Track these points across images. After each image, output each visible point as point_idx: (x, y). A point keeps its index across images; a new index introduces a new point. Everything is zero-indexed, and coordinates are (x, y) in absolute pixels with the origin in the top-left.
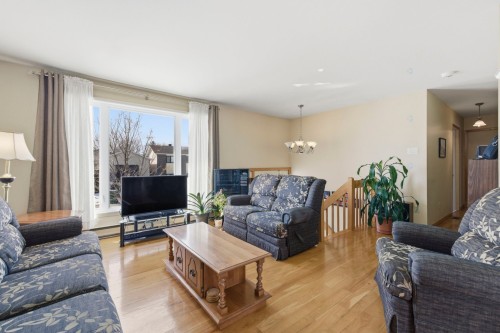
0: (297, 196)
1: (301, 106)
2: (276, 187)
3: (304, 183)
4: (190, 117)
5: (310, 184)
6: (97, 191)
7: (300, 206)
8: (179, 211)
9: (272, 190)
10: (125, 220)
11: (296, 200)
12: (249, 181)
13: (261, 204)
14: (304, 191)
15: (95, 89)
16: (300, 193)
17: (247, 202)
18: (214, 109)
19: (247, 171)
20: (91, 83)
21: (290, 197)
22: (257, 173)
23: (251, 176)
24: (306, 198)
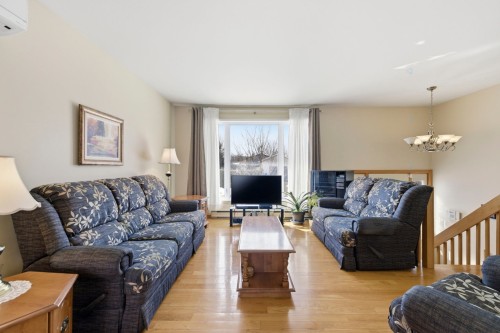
0: (386, 205)
1: (432, 89)
2: (368, 192)
3: (396, 189)
4: (290, 123)
5: (403, 191)
6: (222, 185)
7: (388, 216)
8: (274, 206)
9: (364, 195)
10: (233, 207)
11: (384, 209)
12: (347, 184)
13: (351, 209)
14: (395, 198)
15: (220, 113)
16: (389, 201)
17: (340, 206)
18: (315, 112)
19: (343, 173)
20: (217, 110)
21: (378, 205)
22: (356, 176)
23: (348, 179)
24: (396, 207)
